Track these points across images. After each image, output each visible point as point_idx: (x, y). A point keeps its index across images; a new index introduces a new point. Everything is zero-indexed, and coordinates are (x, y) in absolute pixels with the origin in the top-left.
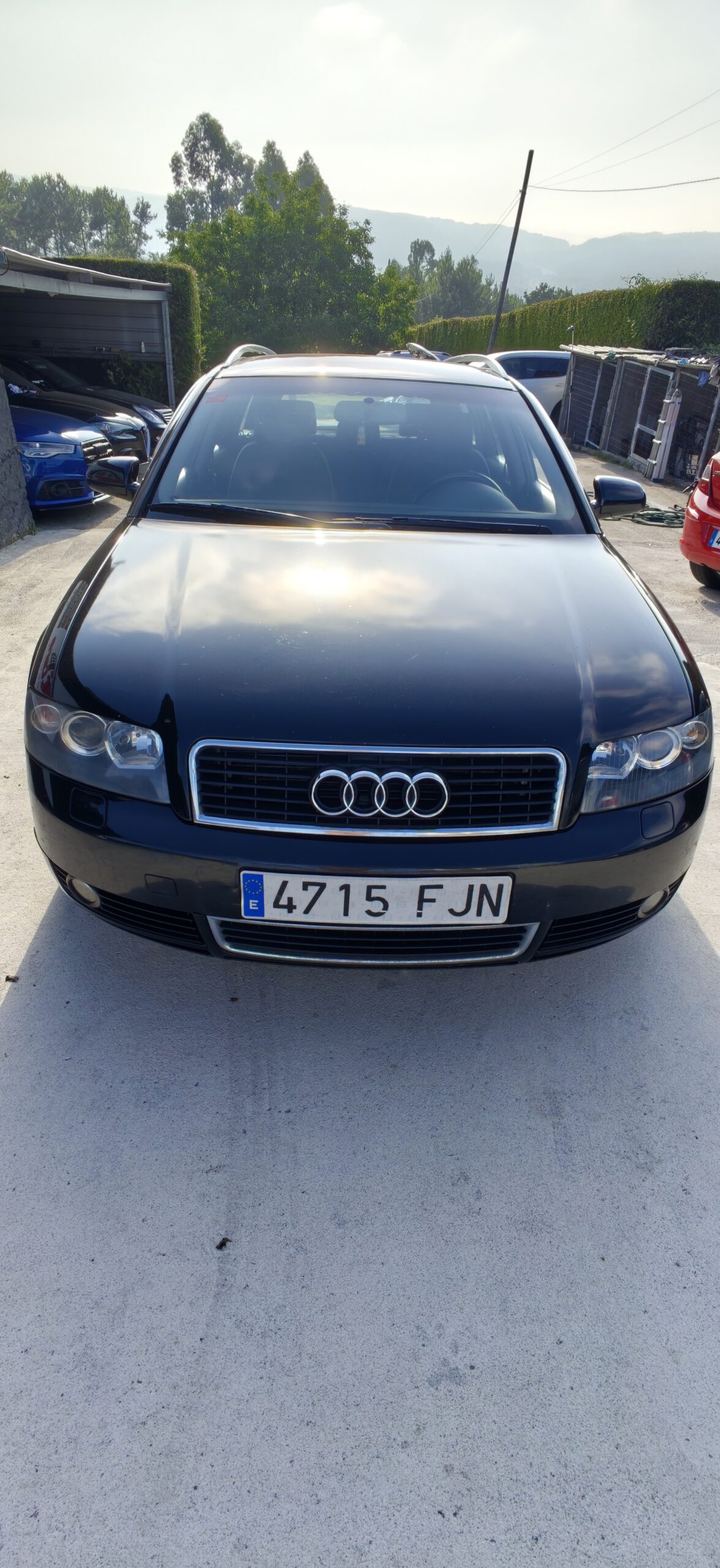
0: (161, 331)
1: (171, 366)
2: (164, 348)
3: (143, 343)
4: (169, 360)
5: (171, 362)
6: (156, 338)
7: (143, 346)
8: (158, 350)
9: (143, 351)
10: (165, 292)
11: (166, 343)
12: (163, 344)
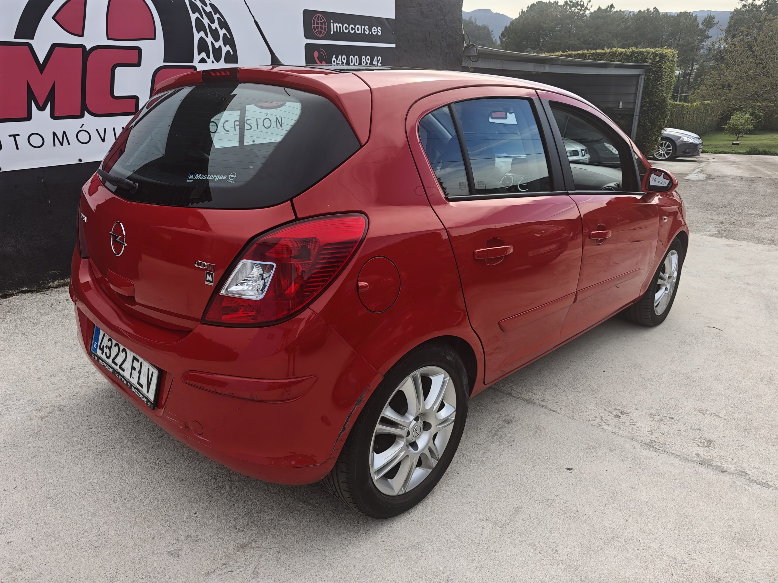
0: (636, 94)
1: (637, 117)
2: (635, 106)
3: (621, 102)
4: (637, 113)
5: (638, 114)
6: (631, 99)
7: (621, 104)
8: (631, 106)
9: (621, 107)
10: (645, 70)
11: (637, 102)
12: (635, 103)
